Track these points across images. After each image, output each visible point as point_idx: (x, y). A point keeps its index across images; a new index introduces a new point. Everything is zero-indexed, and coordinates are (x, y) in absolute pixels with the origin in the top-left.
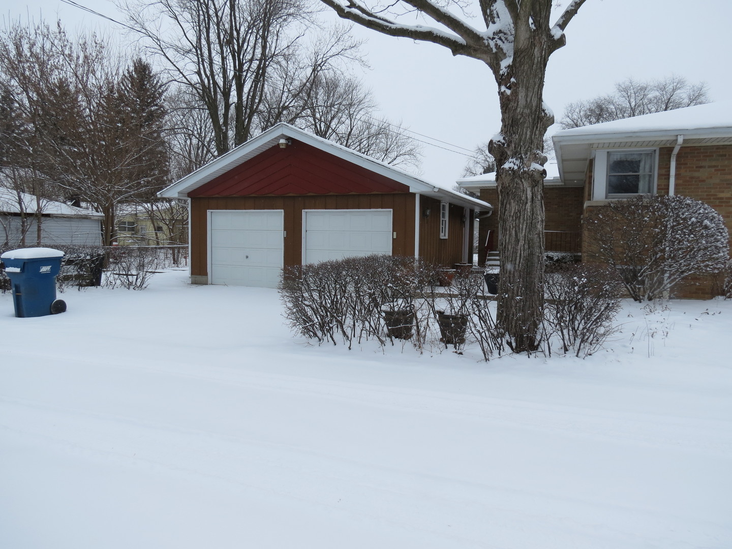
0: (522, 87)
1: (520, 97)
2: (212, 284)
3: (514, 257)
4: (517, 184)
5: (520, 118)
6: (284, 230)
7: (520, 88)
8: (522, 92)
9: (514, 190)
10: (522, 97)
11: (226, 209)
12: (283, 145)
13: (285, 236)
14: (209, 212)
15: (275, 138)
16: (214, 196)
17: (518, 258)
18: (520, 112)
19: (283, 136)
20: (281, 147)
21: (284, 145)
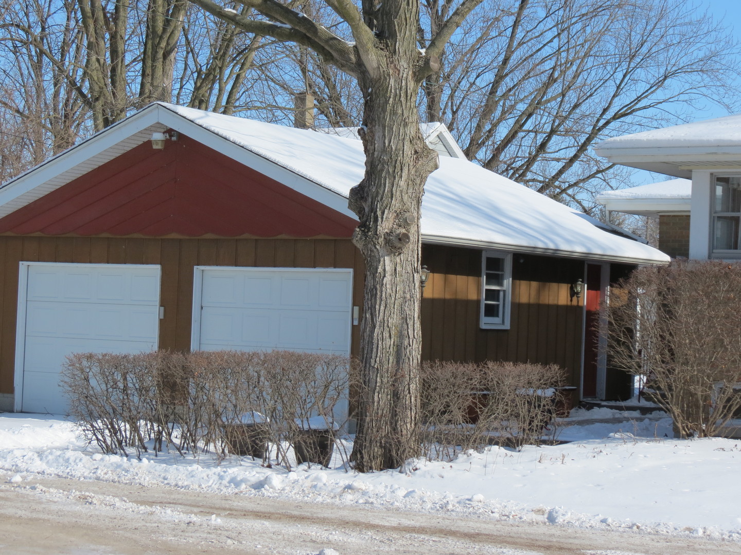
0: (379, 126)
1: (377, 138)
2: (22, 412)
3: (369, 349)
4: (371, 251)
5: (378, 165)
6: (161, 305)
7: (377, 127)
8: (379, 132)
9: (369, 259)
10: (379, 137)
11: (55, 260)
12: (157, 144)
13: (162, 317)
14: (23, 266)
15: (145, 129)
16: (32, 235)
17: (375, 350)
18: (377, 157)
19: (158, 126)
20: (155, 147)
21: (160, 143)
